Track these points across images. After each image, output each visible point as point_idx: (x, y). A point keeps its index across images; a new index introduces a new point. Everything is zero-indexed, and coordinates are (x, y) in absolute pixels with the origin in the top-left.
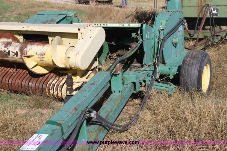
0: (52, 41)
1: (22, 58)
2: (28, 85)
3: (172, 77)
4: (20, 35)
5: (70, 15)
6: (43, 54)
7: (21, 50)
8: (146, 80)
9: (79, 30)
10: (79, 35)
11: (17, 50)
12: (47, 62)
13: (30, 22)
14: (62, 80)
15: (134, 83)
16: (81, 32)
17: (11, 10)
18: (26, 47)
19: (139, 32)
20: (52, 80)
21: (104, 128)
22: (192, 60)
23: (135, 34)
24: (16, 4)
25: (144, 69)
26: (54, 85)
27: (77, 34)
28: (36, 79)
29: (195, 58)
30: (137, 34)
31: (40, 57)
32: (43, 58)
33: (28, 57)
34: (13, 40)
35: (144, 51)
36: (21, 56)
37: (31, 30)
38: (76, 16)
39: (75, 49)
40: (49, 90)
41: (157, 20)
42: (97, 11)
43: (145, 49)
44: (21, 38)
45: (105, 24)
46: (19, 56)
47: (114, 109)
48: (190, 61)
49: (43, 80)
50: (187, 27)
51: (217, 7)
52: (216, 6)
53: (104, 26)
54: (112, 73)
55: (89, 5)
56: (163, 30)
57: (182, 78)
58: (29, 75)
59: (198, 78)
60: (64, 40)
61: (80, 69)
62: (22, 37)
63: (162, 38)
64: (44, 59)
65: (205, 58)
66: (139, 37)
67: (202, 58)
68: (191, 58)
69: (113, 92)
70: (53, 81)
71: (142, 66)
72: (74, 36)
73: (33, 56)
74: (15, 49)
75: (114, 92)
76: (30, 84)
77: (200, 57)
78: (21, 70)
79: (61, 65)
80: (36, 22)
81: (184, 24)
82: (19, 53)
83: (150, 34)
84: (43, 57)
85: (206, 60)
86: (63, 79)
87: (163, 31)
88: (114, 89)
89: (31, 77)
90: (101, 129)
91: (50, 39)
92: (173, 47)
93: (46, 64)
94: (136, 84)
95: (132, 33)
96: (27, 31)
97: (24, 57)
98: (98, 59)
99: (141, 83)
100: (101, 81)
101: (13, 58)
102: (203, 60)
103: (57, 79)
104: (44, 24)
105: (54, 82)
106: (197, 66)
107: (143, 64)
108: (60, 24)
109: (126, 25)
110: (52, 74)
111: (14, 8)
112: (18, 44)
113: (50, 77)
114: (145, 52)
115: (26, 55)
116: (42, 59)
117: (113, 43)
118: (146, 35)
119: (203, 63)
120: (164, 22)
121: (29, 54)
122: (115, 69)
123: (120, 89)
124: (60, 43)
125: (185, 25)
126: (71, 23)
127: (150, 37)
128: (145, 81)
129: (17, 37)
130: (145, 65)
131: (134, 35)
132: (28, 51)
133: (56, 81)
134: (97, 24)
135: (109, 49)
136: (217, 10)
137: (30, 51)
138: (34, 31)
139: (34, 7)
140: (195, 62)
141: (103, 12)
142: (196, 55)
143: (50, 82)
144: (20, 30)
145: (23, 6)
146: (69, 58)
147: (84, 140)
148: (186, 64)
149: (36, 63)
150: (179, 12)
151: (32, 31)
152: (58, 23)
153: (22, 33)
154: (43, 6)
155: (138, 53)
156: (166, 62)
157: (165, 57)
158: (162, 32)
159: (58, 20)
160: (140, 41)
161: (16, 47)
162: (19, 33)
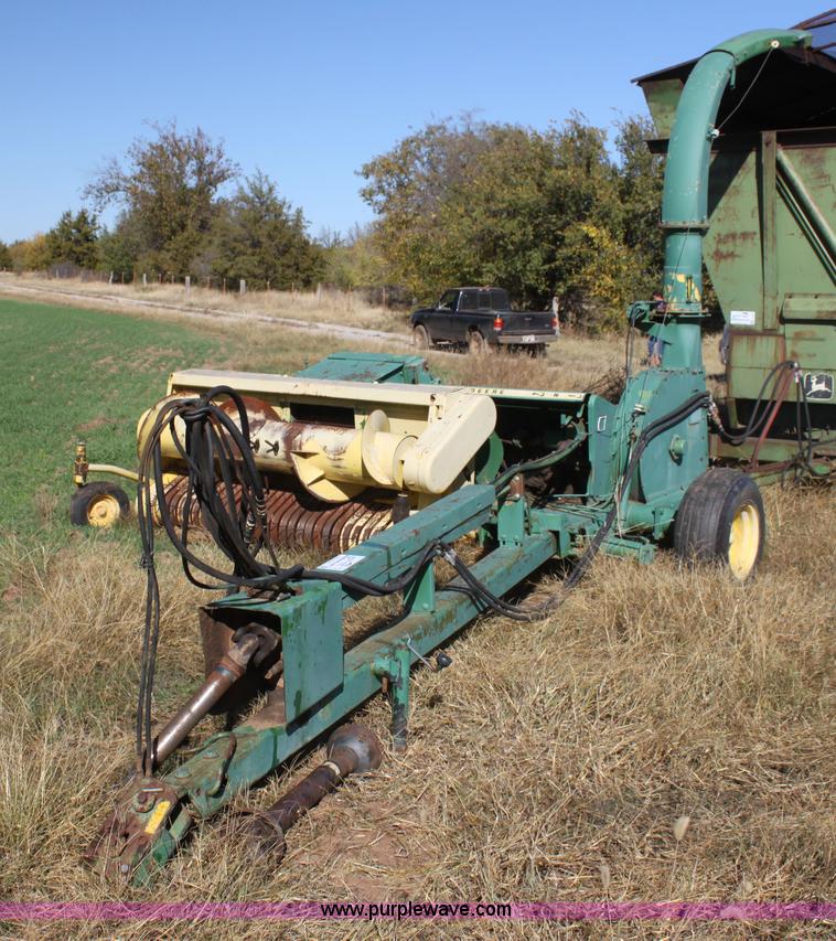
0: (363, 424)
1: (288, 458)
2: (296, 525)
3: (658, 535)
4: (283, 406)
5: (413, 365)
6: (340, 451)
7: (288, 440)
8: (587, 529)
9: (433, 398)
10: (432, 410)
11: (278, 438)
12: (348, 471)
13: (311, 376)
14: (379, 520)
15: (556, 534)
16: (436, 402)
17: (217, 356)
18: (300, 432)
19: (579, 415)
20: (356, 518)
21: (470, 601)
22: (705, 490)
23: (570, 418)
24: (229, 337)
25: (589, 507)
26: (359, 529)
27: (426, 408)
28: (317, 514)
29: (714, 485)
30: (576, 420)
31: (332, 457)
32: (339, 459)
33: (305, 455)
34: (267, 417)
35: (589, 464)
36: (287, 453)
37: (314, 394)
38: (427, 369)
39: (418, 442)
40: (346, 540)
41: (631, 389)
42: (489, 371)
43: (592, 457)
44: (285, 413)
45: (499, 390)
46: (281, 453)
47: (498, 572)
48: (701, 491)
49: (334, 518)
50: (716, 415)
51: (829, 374)
52: (826, 370)
53: (494, 395)
54: (502, 492)
55: (466, 356)
56: (644, 414)
57: (680, 534)
58: (297, 505)
59: (718, 534)
60: (394, 422)
61: (426, 489)
62: (288, 410)
63: (638, 432)
64: (343, 464)
65: (741, 488)
66: (580, 427)
67: (733, 487)
68: (706, 485)
69: (501, 543)
70: (356, 521)
71: (585, 501)
72: (420, 412)
73: (315, 454)
74: (273, 435)
75: (504, 543)
76: (301, 525)
77: (728, 483)
78: (279, 493)
79: (382, 477)
80: (325, 375)
81: (708, 407)
82: (282, 445)
83: (610, 420)
84: (340, 457)
85: (743, 494)
86: (382, 517)
87: (641, 417)
88: (504, 536)
89: (303, 509)
90: (465, 600)
91: (358, 419)
92: (671, 463)
93: (346, 476)
94: (561, 537)
95: (563, 416)
96: (303, 396)
97: (294, 456)
98: (473, 476)
99: (573, 537)
100: (472, 498)
101: (265, 457)
102: (736, 494)
103: (369, 515)
104: (345, 382)
105: (360, 523)
106: (717, 504)
107: (587, 494)
108: (386, 384)
109: (549, 396)
110: (356, 505)
111: (223, 350)
112: (278, 424)
113: (350, 511)
114: (593, 466)
115: (298, 450)
116: (337, 463)
117: (516, 442)
118: (598, 423)
119: (734, 501)
120: (647, 395)
121: (305, 449)
122: (508, 488)
123: (517, 537)
124: (384, 428)
125: (711, 408)
126: (414, 382)
127: (609, 428)
128: (583, 532)
129: (277, 410)
130: (591, 500)
131: (565, 420)
132: (304, 441)
133: (364, 520)
134: (477, 389)
135: (504, 458)
136: (829, 384)
137: (309, 442)
138: (321, 397)
139: (287, 350)
140: (713, 494)
141: (506, 374)
142: (717, 478)
143: (350, 522)
144: (286, 391)
145: (251, 345)
146: (403, 462)
147: (426, 606)
148: (692, 499)
149: (321, 473)
150: (694, 373)
151: (316, 397)
152: (382, 380)
153: (290, 400)
154: (315, 349)
155: (577, 469)
156: (648, 496)
157: (644, 484)
158: (640, 420)
159: (382, 375)
160: (581, 435)
161: (276, 431)
162: (283, 400)
